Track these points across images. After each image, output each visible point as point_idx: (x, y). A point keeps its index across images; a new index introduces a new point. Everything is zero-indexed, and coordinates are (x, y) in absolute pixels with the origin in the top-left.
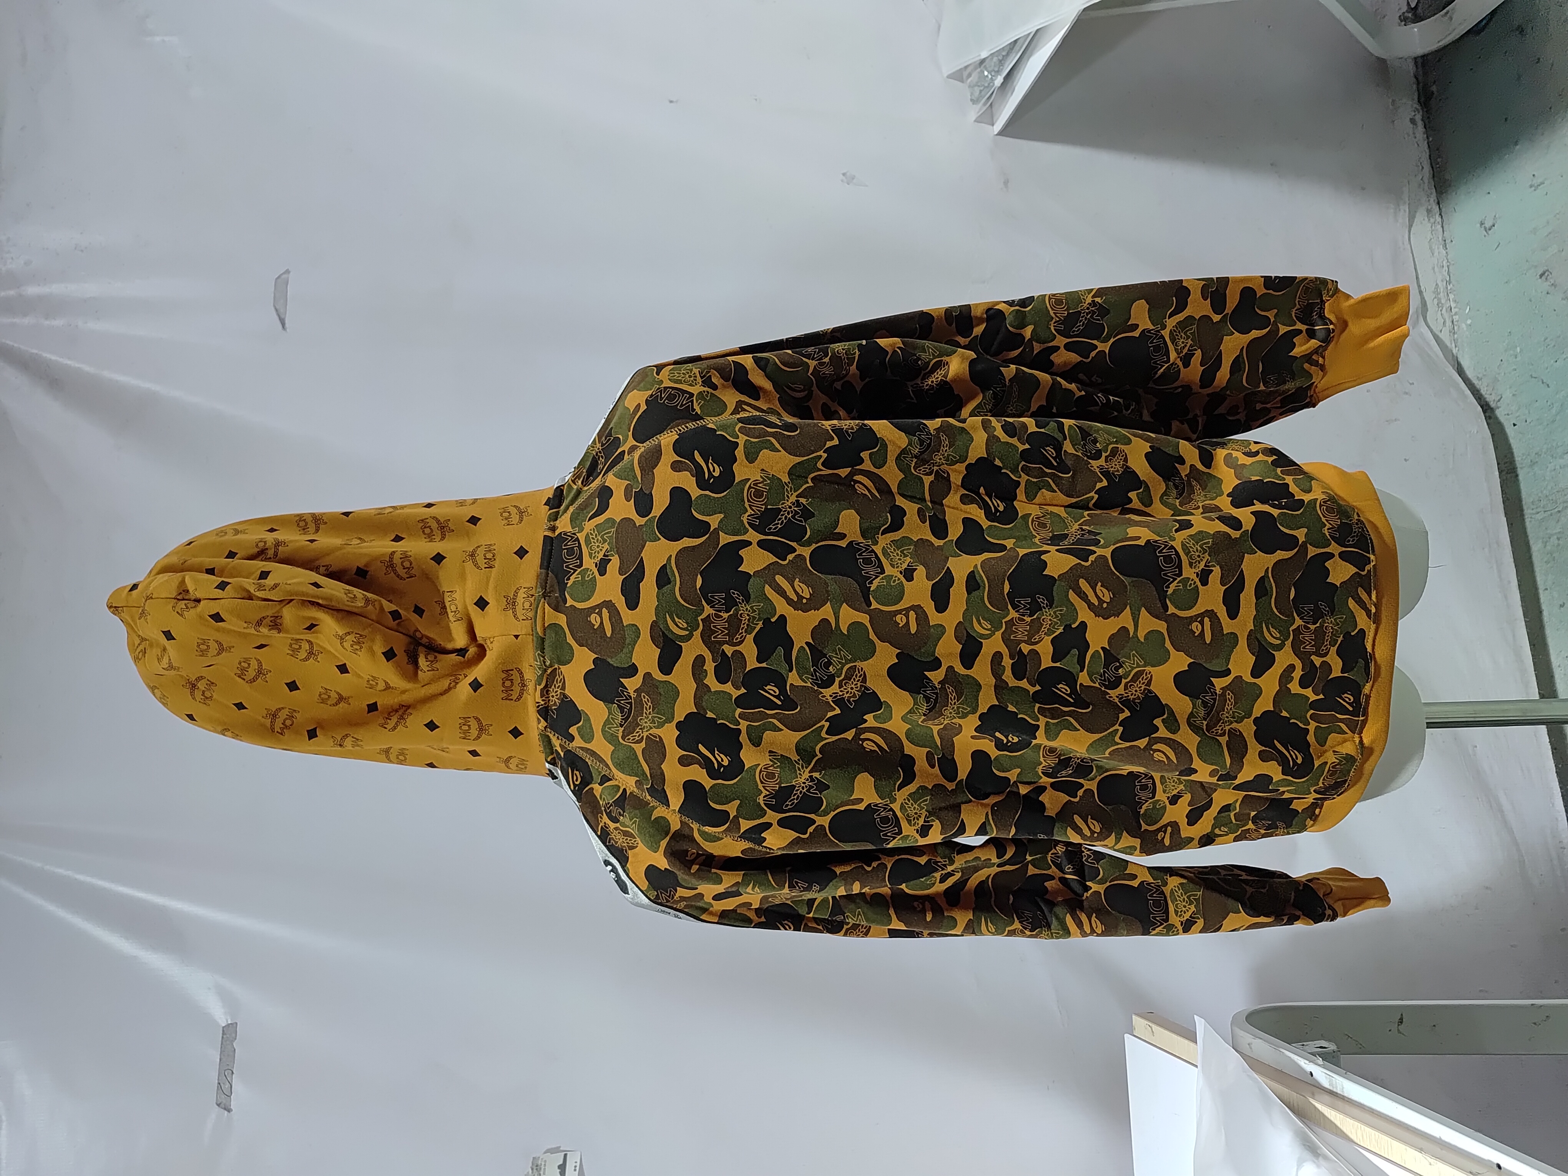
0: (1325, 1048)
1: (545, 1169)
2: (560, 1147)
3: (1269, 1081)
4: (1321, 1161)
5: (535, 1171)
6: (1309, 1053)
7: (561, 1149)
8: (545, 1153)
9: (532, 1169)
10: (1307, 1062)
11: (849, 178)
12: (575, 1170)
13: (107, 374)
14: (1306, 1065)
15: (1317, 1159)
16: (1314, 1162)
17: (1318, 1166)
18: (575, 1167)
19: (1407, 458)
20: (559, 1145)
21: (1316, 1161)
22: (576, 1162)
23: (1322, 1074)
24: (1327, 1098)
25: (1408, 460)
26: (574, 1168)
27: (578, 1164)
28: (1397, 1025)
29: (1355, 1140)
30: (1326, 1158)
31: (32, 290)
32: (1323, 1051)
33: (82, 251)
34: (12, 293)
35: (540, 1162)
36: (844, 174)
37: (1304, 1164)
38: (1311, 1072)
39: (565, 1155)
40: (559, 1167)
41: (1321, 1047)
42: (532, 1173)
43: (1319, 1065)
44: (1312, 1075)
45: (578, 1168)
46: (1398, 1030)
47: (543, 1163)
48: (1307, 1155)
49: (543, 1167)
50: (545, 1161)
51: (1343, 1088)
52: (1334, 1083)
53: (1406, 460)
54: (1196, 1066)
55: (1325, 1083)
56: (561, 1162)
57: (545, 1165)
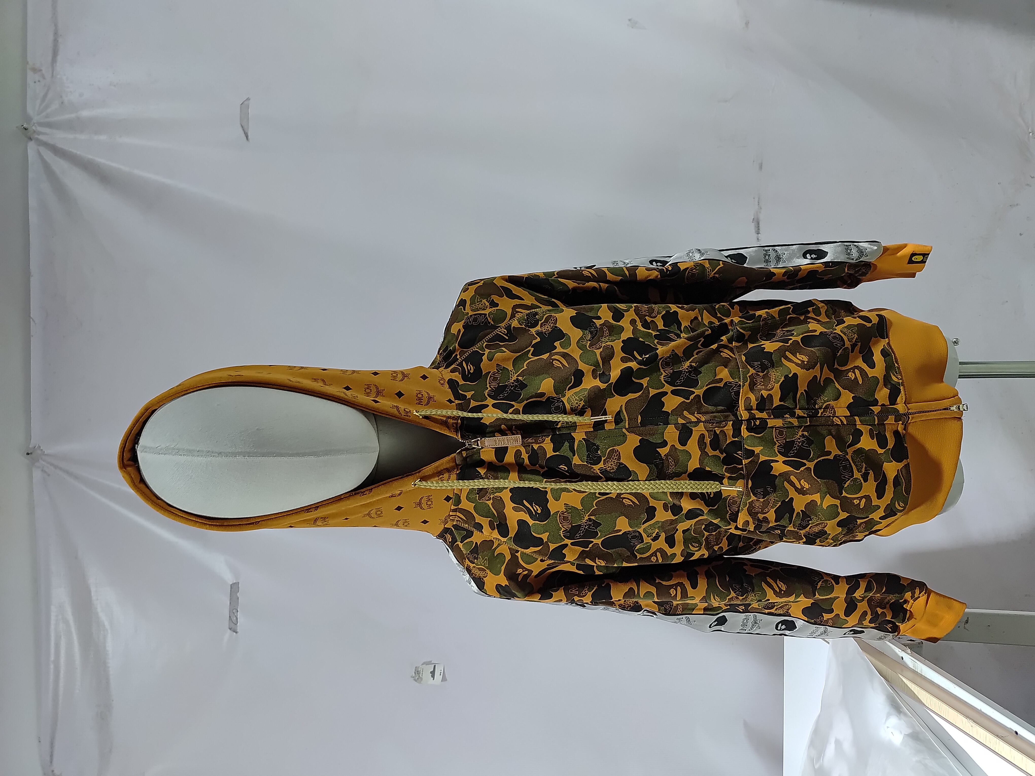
0: (914, 641)
1: (422, 673)
2: (431, 661)
3: (873, 660)
4: (902, 716)
5: (417, 674)
6: (902, 644)
7: (432, 662)
8: (422, 664)
9: (415, 673)
10: (901, 651)
11: (633, 23)
12: (440, 675)
13: (137, 172)
14: (900, 653)
15: (900, 715)
16: (897, 716)
17: (900, 719)
18: (441, 673)
19: (1022, 233)
20: (431, 660)
21: (899, 716)
22: (441, 670)
23: (909, 659)
24: (910, 675)
25: (1022, 234)
26: (439, 674)
27: (442, 671)
28: (964, 624)
29: (926, 704)
30: (905, 714)
31: (85, 113)
32: (911, 643)
33: (115, 86)
34: (73, 116)
35: (419, 670)
36: (630, 20)
37: (890, 717)
38: (902, 657)
39: (435, 666)
40: (431, 673)
41: (911, 640)
42: (415, 675)
43: (908, 654)
44: (903, 659)
45: (442, 674)
46: (964, 626)
47: (421, 670)
48: (893, 711)
49: (421, 672)
50: (423, 669)
51: (922, 670)
52: (917, 666)
53: (1021, 234)
54: (829, 643)
55: (911, 666)
56: (432, 670)
57: (423, 671)
